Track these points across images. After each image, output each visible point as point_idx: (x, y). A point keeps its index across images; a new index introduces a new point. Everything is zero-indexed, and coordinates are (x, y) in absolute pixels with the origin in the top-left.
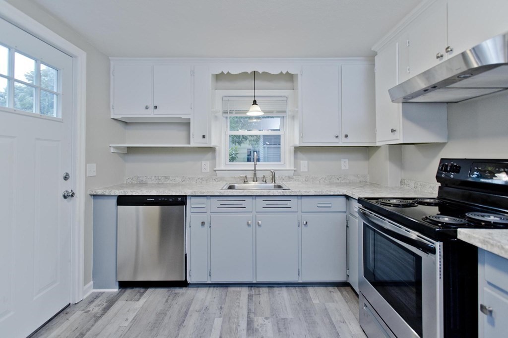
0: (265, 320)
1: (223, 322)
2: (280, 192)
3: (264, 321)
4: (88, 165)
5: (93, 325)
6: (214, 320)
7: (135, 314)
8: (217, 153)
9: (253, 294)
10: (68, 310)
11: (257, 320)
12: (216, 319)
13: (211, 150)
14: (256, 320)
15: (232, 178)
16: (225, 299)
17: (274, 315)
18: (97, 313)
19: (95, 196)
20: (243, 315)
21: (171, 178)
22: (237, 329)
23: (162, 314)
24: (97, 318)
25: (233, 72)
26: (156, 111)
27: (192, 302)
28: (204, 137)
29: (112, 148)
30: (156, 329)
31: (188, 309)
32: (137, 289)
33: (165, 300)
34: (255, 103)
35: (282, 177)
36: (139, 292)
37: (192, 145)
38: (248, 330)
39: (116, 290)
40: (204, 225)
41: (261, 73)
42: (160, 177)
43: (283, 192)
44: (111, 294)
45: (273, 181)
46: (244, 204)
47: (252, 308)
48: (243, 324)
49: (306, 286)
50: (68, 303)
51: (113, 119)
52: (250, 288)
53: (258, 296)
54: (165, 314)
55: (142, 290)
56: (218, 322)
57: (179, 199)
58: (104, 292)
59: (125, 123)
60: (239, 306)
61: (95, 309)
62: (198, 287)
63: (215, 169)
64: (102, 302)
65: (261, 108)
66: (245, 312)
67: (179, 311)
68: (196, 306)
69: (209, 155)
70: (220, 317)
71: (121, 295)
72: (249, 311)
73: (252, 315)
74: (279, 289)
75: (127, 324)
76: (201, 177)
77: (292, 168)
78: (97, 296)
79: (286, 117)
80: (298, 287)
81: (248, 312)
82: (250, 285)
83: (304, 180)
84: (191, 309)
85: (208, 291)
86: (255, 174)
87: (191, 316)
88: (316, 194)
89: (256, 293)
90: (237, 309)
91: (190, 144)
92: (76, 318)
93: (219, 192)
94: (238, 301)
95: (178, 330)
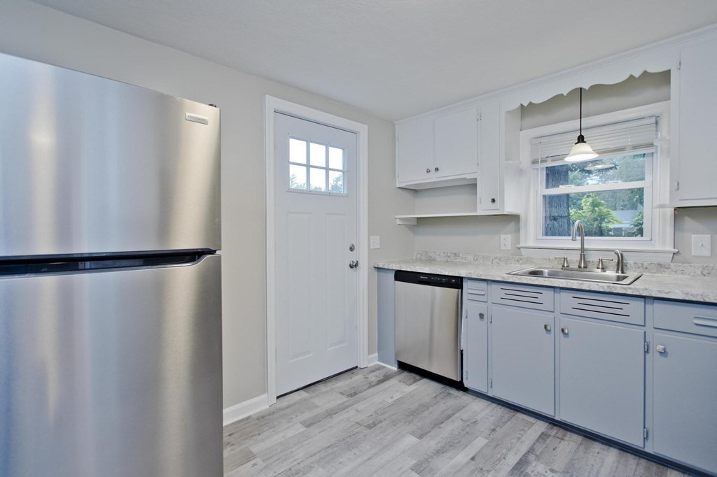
0: (549, 472)
1: (487, 445)
2: (603, 287)
3: (546, 472)
4: (371, 237)
5: (365, 390)
6: (477, 438)
7: (401, 396)
8: (522, 224)
9: (553, 434)
10: (354, 371)
11: (536, 465)
12: (479, 438)
13: (514, 218)
14: (534, 464)
15: (546, 259)
16: (505, 423)
17: (567, 472)
18: (372, 382)
19: (378, 269)
20: (518, 450)
21: (461, 255)
22: (499, 460)
23: (424, 407)
24: (371, 386)
25: (537, 101)
26: (438, 174)
27: (462, 409)
28: (493, 201)
29: (398, 220)
30: (412, 417)
31: (453, 414)
32: (414, 375)
33: (435, 395)
34: (581, 139)
35: (642, 264)
36: (414, 378)
37: (479, 213)
38: (514, 469)
39: (395, 368)
40: (483, 318)
41: (587, 89)
42: (449, 254)
43: (608, 286)
44: (390, 370)
45: (618, 269)
46: (541, 298)
47: (539, 449)
48: (513, 460)
49: (667, 467)
50: (355, 366)
51: (399, 188)
52: (551, 426)
53: (559, 440)
54: (428, 409)
55: (418, 377)
56: (480, 442)
57: (453, 281)
58: (385, 367)
59: (415, 191)
60: (519, 439)
61: (373, 378)
62: (479, 397)
63: (518, 246)
64: (380, 374)
65: (591, 147)
66: (524, 449)
67: (443, 412)
68: (465, 414)
69: (512, 226)
70: (486, 438)
71: (397, 375)
72: (531, 450)
73: (531, 457)
74: (604, 447)
75: (390, 401)
76: (498, 255)
77: (670, 248)
78: (379, 368)
79: (657, 152)
80: (648, 460)
81: (528, 451)
82: (553, 422)
83: (699, 272)
84: (457, 415)
85: (488, 405)
86: (583, 256)
87: (453, 421)
88: (687, 299)
89: (558, 435)
90: (513, 441)
91: (476, 211)
92: (357, 378)
93: (501, 277)
94: (522, 432)
95: (432, 428)
